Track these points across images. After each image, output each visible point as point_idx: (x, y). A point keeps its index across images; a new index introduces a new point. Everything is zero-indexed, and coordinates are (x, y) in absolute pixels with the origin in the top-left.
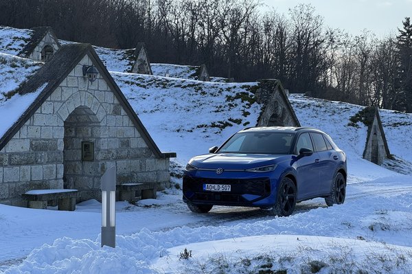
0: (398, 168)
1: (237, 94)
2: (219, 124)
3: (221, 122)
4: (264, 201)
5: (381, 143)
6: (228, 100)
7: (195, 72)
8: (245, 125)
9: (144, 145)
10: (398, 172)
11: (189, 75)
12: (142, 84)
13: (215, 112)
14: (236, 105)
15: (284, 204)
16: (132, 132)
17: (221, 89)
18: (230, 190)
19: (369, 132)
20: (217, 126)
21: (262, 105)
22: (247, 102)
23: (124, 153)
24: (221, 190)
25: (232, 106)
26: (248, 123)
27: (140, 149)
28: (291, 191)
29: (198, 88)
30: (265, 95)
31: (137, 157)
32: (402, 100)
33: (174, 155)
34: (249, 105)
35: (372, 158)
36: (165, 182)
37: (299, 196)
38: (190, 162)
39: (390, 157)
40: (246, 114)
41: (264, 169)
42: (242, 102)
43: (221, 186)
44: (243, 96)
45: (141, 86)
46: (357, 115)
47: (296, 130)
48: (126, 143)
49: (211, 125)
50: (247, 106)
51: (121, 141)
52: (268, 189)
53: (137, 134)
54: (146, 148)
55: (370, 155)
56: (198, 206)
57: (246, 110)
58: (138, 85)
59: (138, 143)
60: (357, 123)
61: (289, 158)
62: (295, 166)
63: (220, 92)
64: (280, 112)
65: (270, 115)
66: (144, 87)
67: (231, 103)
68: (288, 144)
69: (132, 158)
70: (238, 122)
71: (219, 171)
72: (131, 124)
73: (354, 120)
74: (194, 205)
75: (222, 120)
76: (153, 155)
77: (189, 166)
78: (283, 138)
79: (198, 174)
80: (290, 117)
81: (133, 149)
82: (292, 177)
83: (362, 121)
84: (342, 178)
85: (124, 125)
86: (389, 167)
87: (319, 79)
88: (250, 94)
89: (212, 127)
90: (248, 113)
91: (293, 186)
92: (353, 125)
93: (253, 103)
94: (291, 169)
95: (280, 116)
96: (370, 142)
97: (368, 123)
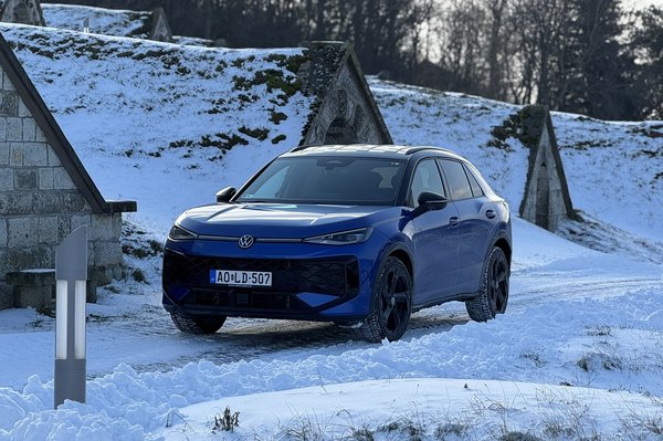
0: (589, 239)
1: (258, 74)
2: (218, 139)
3: (223, 136)
4: (345, 308)
5: (555, 185)
6: (237, 87)
7: (140, 25)
8: (275, 141)
9: (69, 184)
10: (591, 246)
11: (127, 31)
12: (44, 49)
13: (210, 112)
14: (255, 98)
15: (387, 315)
16: (43, 156)
17: (222, 62)
18: (269, 283)
19: (532, 159)
20: (215, 144)
21: (313, 98)
22: (279, 92)
23: (26, 201)
24: (250, 283)
25: (247, 99)
26: (282, 138)
27: (57, 193)
28: (402, 286)
29: (171, 60)
30: (318, 76)
31: (52, 210)
32: (580, 94)
33: (131, 207)
34: (285, 99)
35: (538, 217)
36: (112, 267)
37: (417, 297)
38: (178, 222)
39: (572, 215)
40: (278, 118)
41: (344, 238)
42: (269, 91)
43: (250, 274)
44: (270, 79)
45: (42, 54)
46: (506, 124)
47: (408, 153)
48: (28, 180)
49: (201, 141)
50: (280, 101)
51: (20, 176)
52: (354, 281)
53: (54, 159)
54: (71, 192)
55: (534, 210)
56: (196, 318)
57: (278, 110)
58: (34, 50)
59: (55, 180)
60: (507, 141)
61: (396, 213)
62: (409, 232)
63: (219, 69)
64: (350, 114)
65: (329, 121)
66: (49, 55)
67: (243, 92)
68: (386, 184)
69: (43, 213)
70: (261, 134)
71: (244, 242)
72: (40, 137)
73: (500, 134)
74: (186, 316)
75: (224, 131)
76: (87, 207)
77: (176, 231)
78: (375, 170)
79: (198, 249)
80: (372, 126)
81: (43, 192)
82: (403, 256)
83: (516, 136)
84: (502, 258)
85: (26, 139)
86: (571, 236)
87: (401, 45)
88: (287, 73)
89: (204, 145)
90: (282, 117)
91: (404, 274)
92: (498, 145)
93: (293, 93)
94: (400, 238)
95: (351, 123)
96: (534, 183)
97: (530, 141)
